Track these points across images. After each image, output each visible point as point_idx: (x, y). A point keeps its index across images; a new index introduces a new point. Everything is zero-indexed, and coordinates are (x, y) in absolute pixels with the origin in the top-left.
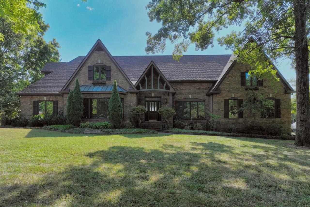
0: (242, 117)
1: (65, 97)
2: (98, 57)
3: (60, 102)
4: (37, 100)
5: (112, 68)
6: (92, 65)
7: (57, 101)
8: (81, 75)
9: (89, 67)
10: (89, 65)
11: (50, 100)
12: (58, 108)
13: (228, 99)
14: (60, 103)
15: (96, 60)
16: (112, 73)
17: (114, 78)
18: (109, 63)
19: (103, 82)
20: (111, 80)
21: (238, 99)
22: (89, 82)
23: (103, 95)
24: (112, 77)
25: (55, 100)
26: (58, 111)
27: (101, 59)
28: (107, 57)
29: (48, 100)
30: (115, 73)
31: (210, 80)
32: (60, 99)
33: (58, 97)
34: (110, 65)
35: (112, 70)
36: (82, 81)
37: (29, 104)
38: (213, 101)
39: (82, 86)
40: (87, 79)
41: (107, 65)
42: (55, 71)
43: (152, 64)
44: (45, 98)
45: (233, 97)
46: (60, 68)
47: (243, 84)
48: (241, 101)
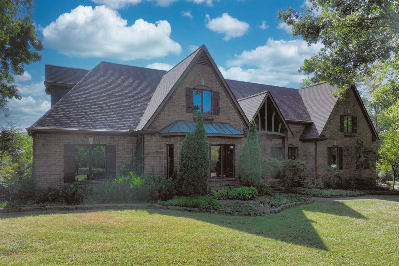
0: (342, 169)
1: (147, 141)
2: (201, 75)
3: (120, 148)
4: (73, 143)
5: (220, 95)
6: (192, 87)
7: (115, 145)
8: (174, 103)
9: (187, 89)
10: (187, 86)
11: (101, 143)
12: (117, 159)
13: (330, 146)
14: (120, 150)
15: (198, 79)
16: (220, 103)
17: (223, 112)
18: (217, 87)
19: (209, 116)
20: (220, 114)
21: (338, 147)
22: (187, 115)
23: (219, 140)
24: (221, 110)
25: (110, 143)
26: (118, 165)
27: (205, 79)
28: (213, 77)
29: (96, 143)
30: (225, 104)
32: (120, 142)
33: (117, 139)
34: (217, 91)
35: (221, 100)
36: (176, 113)
37: (55, 151)
38: (316, 149)
39: (176, 122)
40: (185, 110)
41: (214, 90)
42: (79, 84)
43: (268, 96)
44: (91, 141)
45: (335, 144)
46: (84, 81)
47: (342, 130)
48: (340, 150)
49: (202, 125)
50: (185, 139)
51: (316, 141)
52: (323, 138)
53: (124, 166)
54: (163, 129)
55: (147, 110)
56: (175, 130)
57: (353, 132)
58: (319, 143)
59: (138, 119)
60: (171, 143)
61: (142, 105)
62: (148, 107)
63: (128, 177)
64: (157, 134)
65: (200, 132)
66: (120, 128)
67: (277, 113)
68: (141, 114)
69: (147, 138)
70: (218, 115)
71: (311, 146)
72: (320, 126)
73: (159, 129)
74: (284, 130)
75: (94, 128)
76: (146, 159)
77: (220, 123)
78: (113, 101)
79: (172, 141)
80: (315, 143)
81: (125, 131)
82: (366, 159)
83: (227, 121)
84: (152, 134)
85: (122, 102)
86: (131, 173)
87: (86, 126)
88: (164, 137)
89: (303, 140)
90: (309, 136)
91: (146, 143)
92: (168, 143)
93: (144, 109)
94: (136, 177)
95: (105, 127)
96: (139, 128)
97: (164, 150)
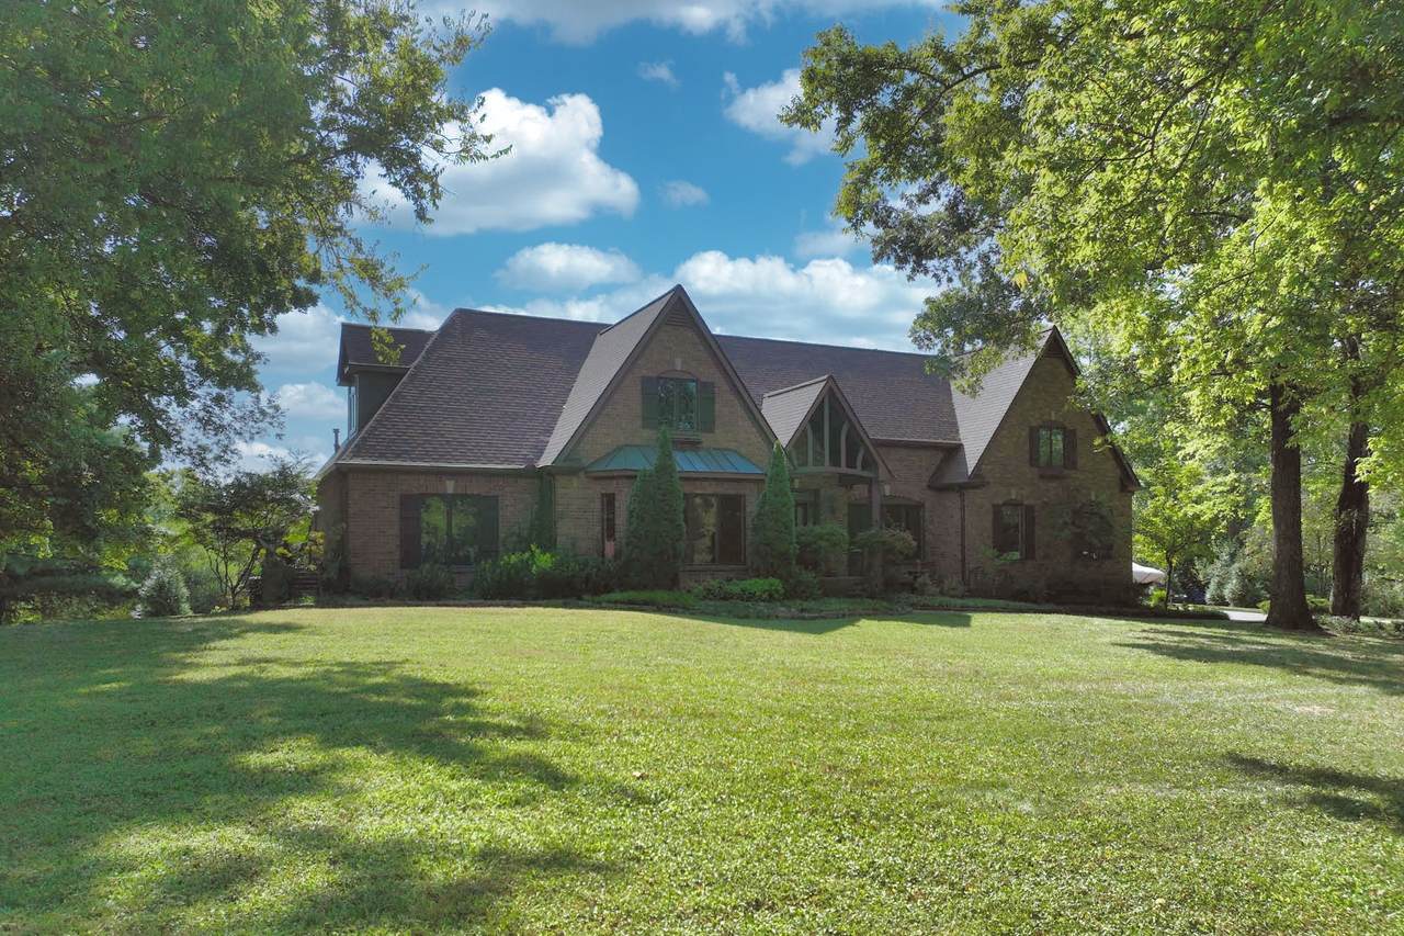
0: (1033, 558)
1: (562, 488)
2: (674, 348)
3: (507, 502)
4: (417, 491)
5: (716, 390)
6: (655, 375)
7: (497, 496)
8: (618, 409)
9: (646, 381)
10: (644, 372)
11: (469, 492)
13: (1001, 502)
14: (507, 506)
15: (669, 358)
16: (717, 407)
17: (723, 425)
18: (709, 374)
19: (691, 435)
20: (717, 431)
21: (1022, 504)
22: (645, 434)
24: (717, 422)
25: (486, 492)
26: (502, 535)
27: (685, 356)
28: (700, 351)
29: (460, 491)
30: (728, 410)
31: (940, 441)
32: (507, 489)
34: (710, 380)
35: (717, 399)
36: (621, 429)
37: (384, 507)
38: (963, 509)
39: (620, 448)
40: (639, 423)
41: (703, 379)
42: (415, 368)
43: (830, 388)
44: (450, 486)
45: (1013, 497)
46: (426, 359)
47: (1033, 460)
48: (1030, 509)
49: (669, 456)
50: (638, 483)
51: (961, 488)
52: (978, 480)
53: (515, 538)
54: (593, 463)
55: (560, 422)
56: (618, 464)
57: (1065, 467)
58: (970, 494)
59: (542, 441)
60: (610, 491)
61: (550, 410)
62: (563, 415)
63: (527, 555)
64: (582, 474)
65: (665, 468)
66: (506, 461)
67: (852, 427)
68: (549, 432)
69: (561, 481)
70: (711, 431)
71: (952, 501)
72: (973, 451)
73: (586, 462)
74: (868, 463)
75: (457, 461)
76: (559, 524)
77: (714, 449)
78: (489, 404)
79: (611, 487)
80: (962, 495)
81: (517, 467)
82: (1079, 530)
83: (733, 445)
84: (573, 472)
85: (508, 404)
86: (533, 547)
87: (441, 458)
88: (596, 478)
89: (939, 487)
90: (952, 478)
91: (560, 491)
92: (604, 492)
93: (555, 419)
94: (544, 553)
95: (478, 461)
96: (546, 460)
97: (597, 505)
